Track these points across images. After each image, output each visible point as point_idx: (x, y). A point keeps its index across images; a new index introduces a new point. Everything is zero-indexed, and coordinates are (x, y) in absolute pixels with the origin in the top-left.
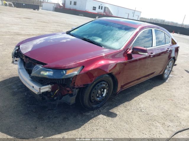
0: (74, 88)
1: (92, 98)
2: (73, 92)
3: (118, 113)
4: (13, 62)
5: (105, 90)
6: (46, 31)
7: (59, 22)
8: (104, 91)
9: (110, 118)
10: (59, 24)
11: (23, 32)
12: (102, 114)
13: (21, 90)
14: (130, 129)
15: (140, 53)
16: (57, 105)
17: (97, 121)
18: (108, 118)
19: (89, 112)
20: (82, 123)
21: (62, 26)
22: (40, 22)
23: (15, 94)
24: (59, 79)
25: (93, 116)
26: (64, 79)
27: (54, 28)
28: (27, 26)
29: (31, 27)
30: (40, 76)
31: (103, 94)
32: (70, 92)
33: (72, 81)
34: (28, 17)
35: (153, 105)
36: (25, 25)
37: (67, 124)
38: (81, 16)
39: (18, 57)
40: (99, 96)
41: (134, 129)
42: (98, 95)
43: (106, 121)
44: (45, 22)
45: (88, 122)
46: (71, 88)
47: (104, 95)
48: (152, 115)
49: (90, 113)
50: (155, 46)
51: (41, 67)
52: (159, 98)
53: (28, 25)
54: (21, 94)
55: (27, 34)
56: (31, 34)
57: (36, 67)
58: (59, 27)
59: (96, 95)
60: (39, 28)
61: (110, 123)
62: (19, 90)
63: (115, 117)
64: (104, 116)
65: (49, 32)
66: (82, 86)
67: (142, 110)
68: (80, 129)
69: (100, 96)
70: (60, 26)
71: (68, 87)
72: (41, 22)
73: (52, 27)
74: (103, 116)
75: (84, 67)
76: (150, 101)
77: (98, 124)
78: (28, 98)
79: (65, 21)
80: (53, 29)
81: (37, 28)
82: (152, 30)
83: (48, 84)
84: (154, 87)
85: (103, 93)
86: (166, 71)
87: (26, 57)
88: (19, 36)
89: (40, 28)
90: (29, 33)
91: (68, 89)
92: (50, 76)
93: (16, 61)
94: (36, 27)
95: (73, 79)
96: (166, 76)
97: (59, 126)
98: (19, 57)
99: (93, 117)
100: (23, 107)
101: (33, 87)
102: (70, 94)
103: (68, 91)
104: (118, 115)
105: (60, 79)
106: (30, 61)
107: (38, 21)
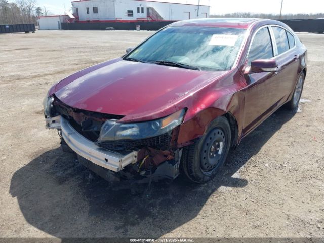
0: (175, 149)
1: (204, 161)
2: (174, 156)
3: (247, 178)
4: (48, 125)
5: (221, 144)
6: (64, 65)
7: (78, 46)
8: (218, 146)
9: (240, 189)
10: (80, 50)
11: (26, 74)
12: (224, 185)
13: (69, 171)
14: (279, 199)
15: (264, 70)
16: (150, 185)
17: (222, 197)
18: (236, 189)
19: (201, 187)
20: (198, 206)
21: (86, 52)
22: (46, 51)
23: (63, 181)
24: (151, 138)
25: (210, 191)
26: (160, 137)
27: (76, 58)
28: (27, 61)
29: (35, 63)
30: (117, 139)
31: (218, 151)
32: (170, 157)
33: (171, 138)
34: (22, 47)
35: (296, 154)
36: (24, 61)
37: (174, 214)
38: (111, 29)
39: (58, 114)
40: (212, 156)
41: (286, 198)
42: (211, 154)
43: (235, 196)
44: (54, 50)
45: (207, 203)
46: (171, 150)
47: (220, 152)
48: (302, 170)
49: (203, 188)
50: (277, 54)
51: (114, 123)
52: (300, 140)
53: (28, 59)
54: (74, 179)
55: (34, 75)
56: (41, 74)
57: (106, 125)
58: (82, 54)
59: (210, 154)
60: (50, 63)
61: (243, 196)
62: (66, 173)
63: (246, 185)
64: (228, 188)
65: (70, 65)
66: (189, 143)
67: (284, 165)
68: (199, 216)
69: (215, 155)
70: (84, 52)
71: (166, 149)
72: (49, 51)
73: (71, 57)
74: (224, 187)
75: (186, 109)
76: (287, 147)
77: (224, 202)
78: (88, 184)
79: (88, 42)
80: (75, 60)
81: (47, 62)
82: (268, 28)
83: (131, 151)
84: (283, 123)
85: (218, 149)
86: (295, 95)
87: (78, 111)
88: (22, 82)
89: (51, 61)
90: (36, 73)
91: (166, 152)
92: (135, 135)
93: (54, 122)
94: (44, 62)
95: (172, 133)
96: (295, 103)
97: (163, 219)
98: (60, 114)
99: (212, 193)
100: (87, 200)
101: (107, 160)
102: (168, 161)
103: (166, 156)
104: (249, 182)
105: (153, 137)
106: (87, 117)
107: (42, 51)
